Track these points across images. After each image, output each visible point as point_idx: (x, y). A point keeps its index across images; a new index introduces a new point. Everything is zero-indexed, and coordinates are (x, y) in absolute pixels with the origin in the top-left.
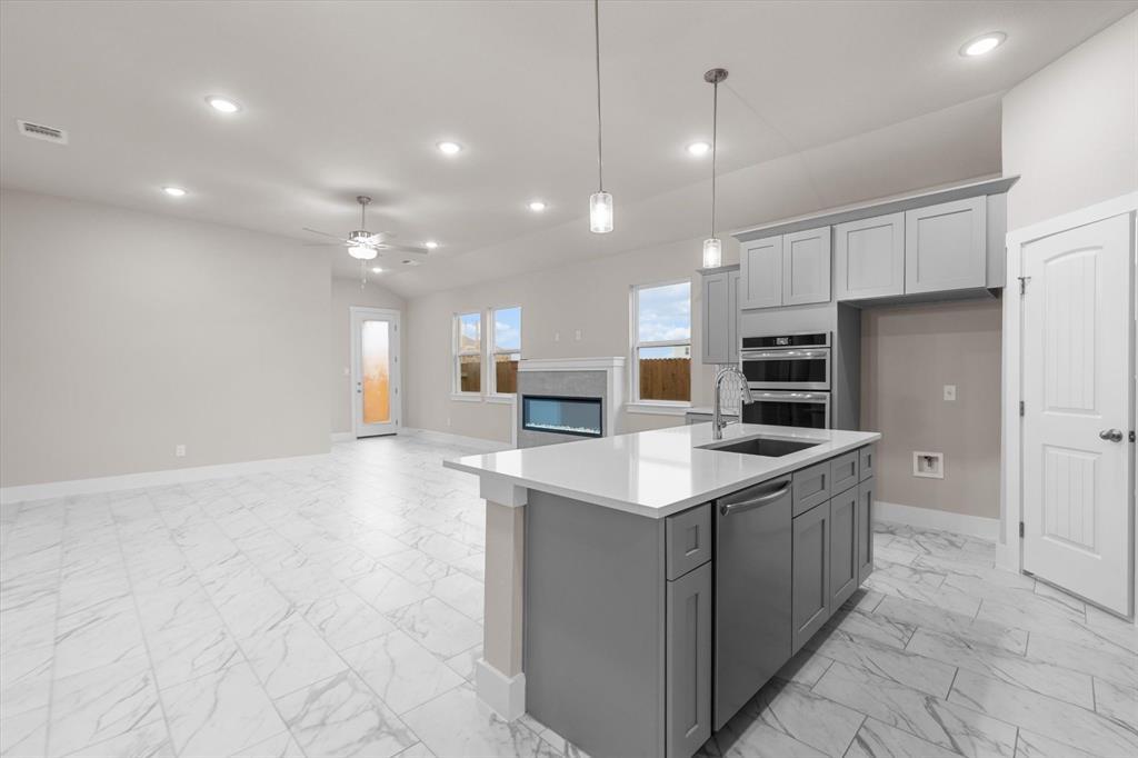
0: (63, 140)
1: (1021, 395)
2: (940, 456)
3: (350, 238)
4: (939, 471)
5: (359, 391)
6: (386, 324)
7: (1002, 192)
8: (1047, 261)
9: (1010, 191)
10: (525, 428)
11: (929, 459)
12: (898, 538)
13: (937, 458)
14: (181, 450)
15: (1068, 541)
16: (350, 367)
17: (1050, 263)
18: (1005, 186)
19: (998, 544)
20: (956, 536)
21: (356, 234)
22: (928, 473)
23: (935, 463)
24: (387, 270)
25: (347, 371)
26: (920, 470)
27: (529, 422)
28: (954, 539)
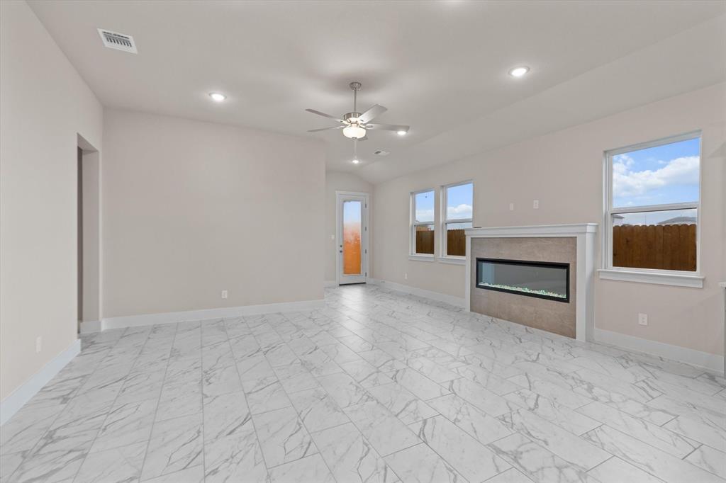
0: (133, 50)
3: (345, 120)
5: (341, 252)
6: (359, 203)
10: (478, 286)
14: (225, 294)
16: (335, 235)
21: (349, 115)
24: (361, 162)
25: (333, 237)
27: (481, 281)
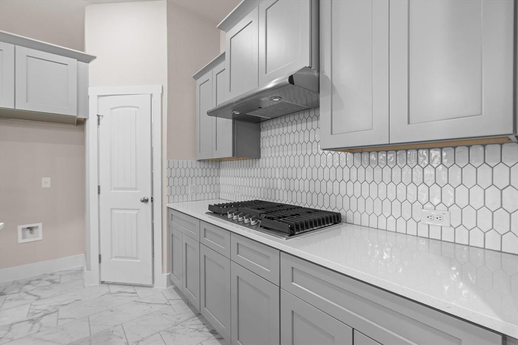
1: (99, 183)
2: (40, 225)
4: (39, 235)
7: (86, 62)
8: (112, 109)
9: (90, 63)
11: (31, 229)
12: (9, 297)
13: (37, 227)
15: (125, 257)
17: (114, 110)
18: (88, 59)
19: (85, 271)
20: (52, 275)
22: (30, 238)
23: (35, 231)
26: (24, 237)
28: (52, 278)
